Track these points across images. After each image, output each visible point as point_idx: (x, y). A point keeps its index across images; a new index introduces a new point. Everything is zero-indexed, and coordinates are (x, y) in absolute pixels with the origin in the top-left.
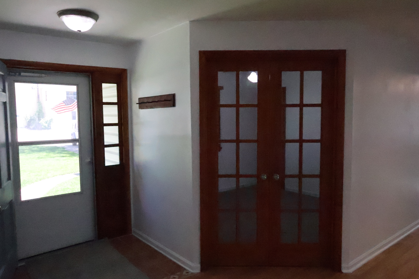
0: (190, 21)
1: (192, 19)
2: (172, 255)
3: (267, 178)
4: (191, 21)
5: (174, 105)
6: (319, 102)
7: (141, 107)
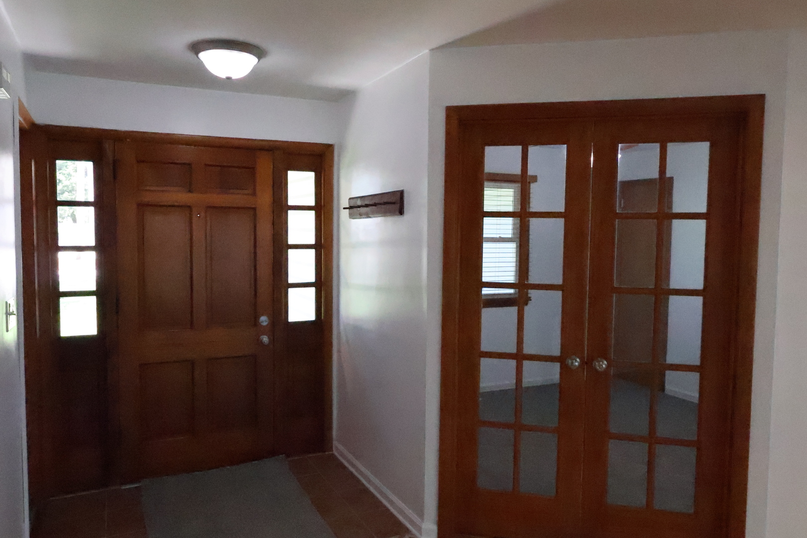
0: (430, 50)
1: (434, 46)
2: (392, 502)
3: (579, 365)
4: (433, 50)
5: (401, 212)
6: (703, 208)
7: (352, 216)
